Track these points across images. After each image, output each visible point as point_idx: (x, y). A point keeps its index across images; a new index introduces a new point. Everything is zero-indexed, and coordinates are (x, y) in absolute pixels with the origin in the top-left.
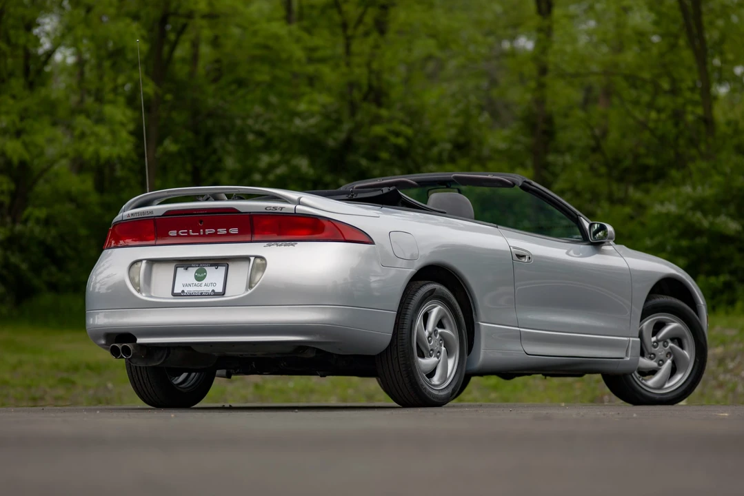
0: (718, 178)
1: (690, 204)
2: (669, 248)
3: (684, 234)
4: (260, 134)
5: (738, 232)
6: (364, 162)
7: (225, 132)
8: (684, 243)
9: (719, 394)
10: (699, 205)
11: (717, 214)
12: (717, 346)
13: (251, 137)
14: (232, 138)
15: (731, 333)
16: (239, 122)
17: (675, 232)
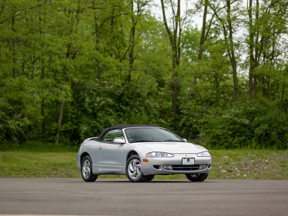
0: (242, 107)
1: (233, 115)
2: (226, 128)
3: (231, 124)
4: (95, 91)
5: (249, 124)
6: (128, 100)
7: (84, 90)
8: (232, 127)
9: (256, 174)
10: (237, 115)
11: (242, 118)
12: (252, 160)
13: (92, 91)
14: (86, 92)
15: (254, 155)
16: (87, 87)
17: (229, 124)
